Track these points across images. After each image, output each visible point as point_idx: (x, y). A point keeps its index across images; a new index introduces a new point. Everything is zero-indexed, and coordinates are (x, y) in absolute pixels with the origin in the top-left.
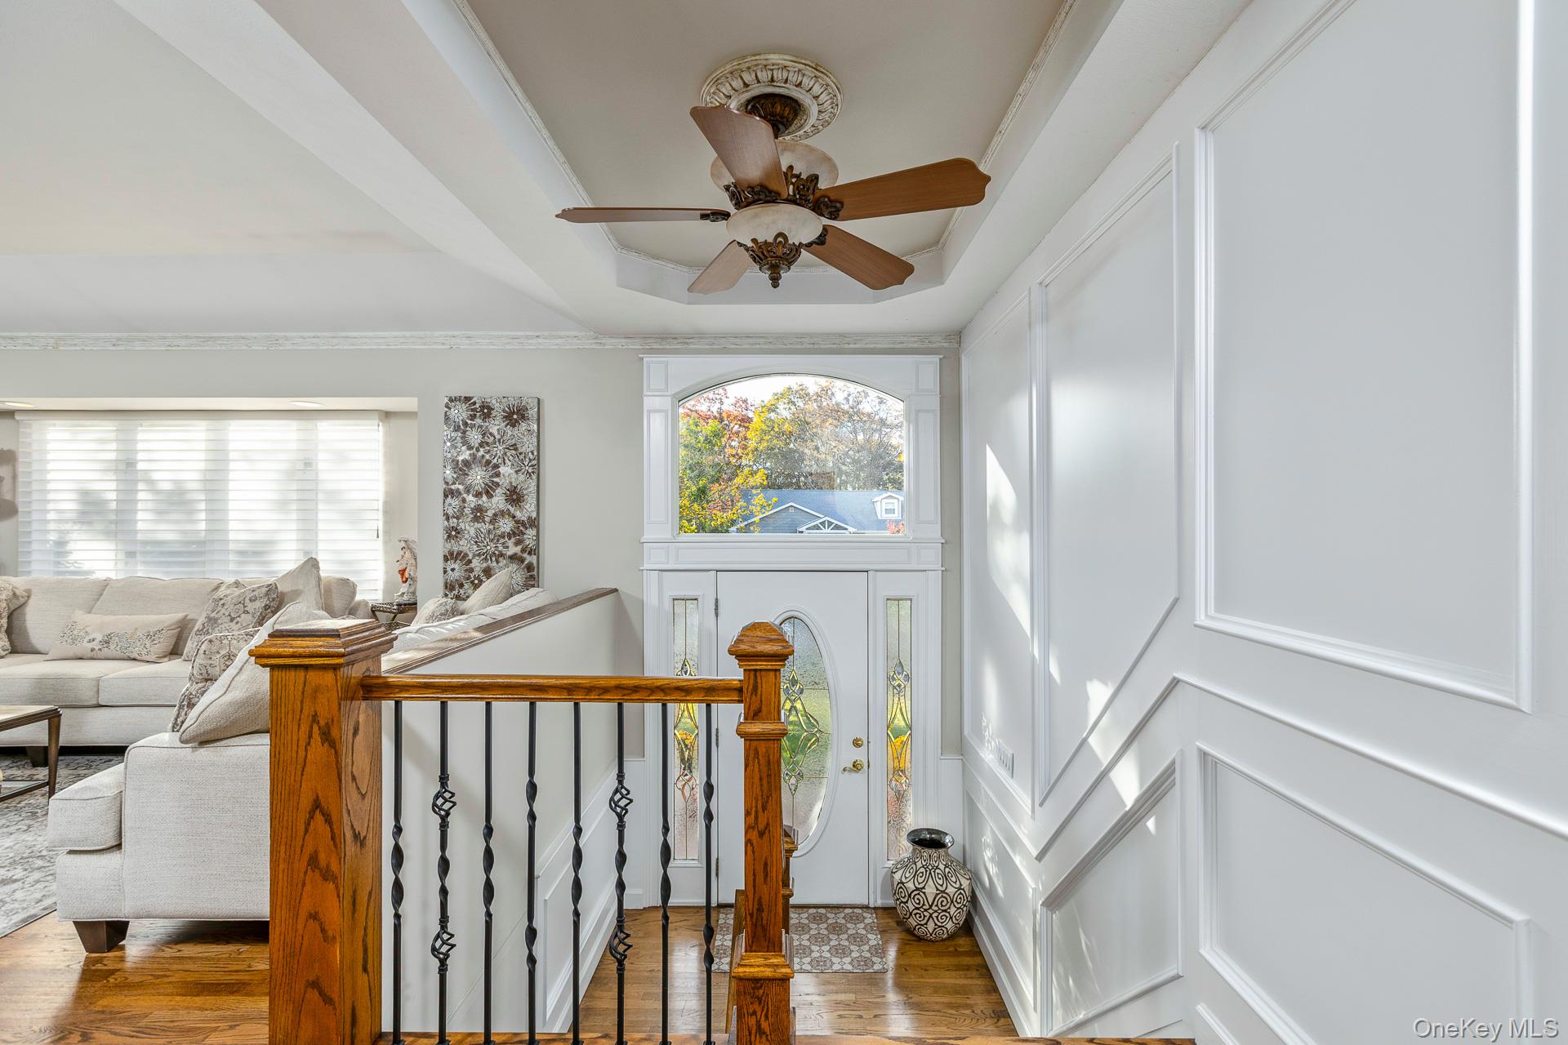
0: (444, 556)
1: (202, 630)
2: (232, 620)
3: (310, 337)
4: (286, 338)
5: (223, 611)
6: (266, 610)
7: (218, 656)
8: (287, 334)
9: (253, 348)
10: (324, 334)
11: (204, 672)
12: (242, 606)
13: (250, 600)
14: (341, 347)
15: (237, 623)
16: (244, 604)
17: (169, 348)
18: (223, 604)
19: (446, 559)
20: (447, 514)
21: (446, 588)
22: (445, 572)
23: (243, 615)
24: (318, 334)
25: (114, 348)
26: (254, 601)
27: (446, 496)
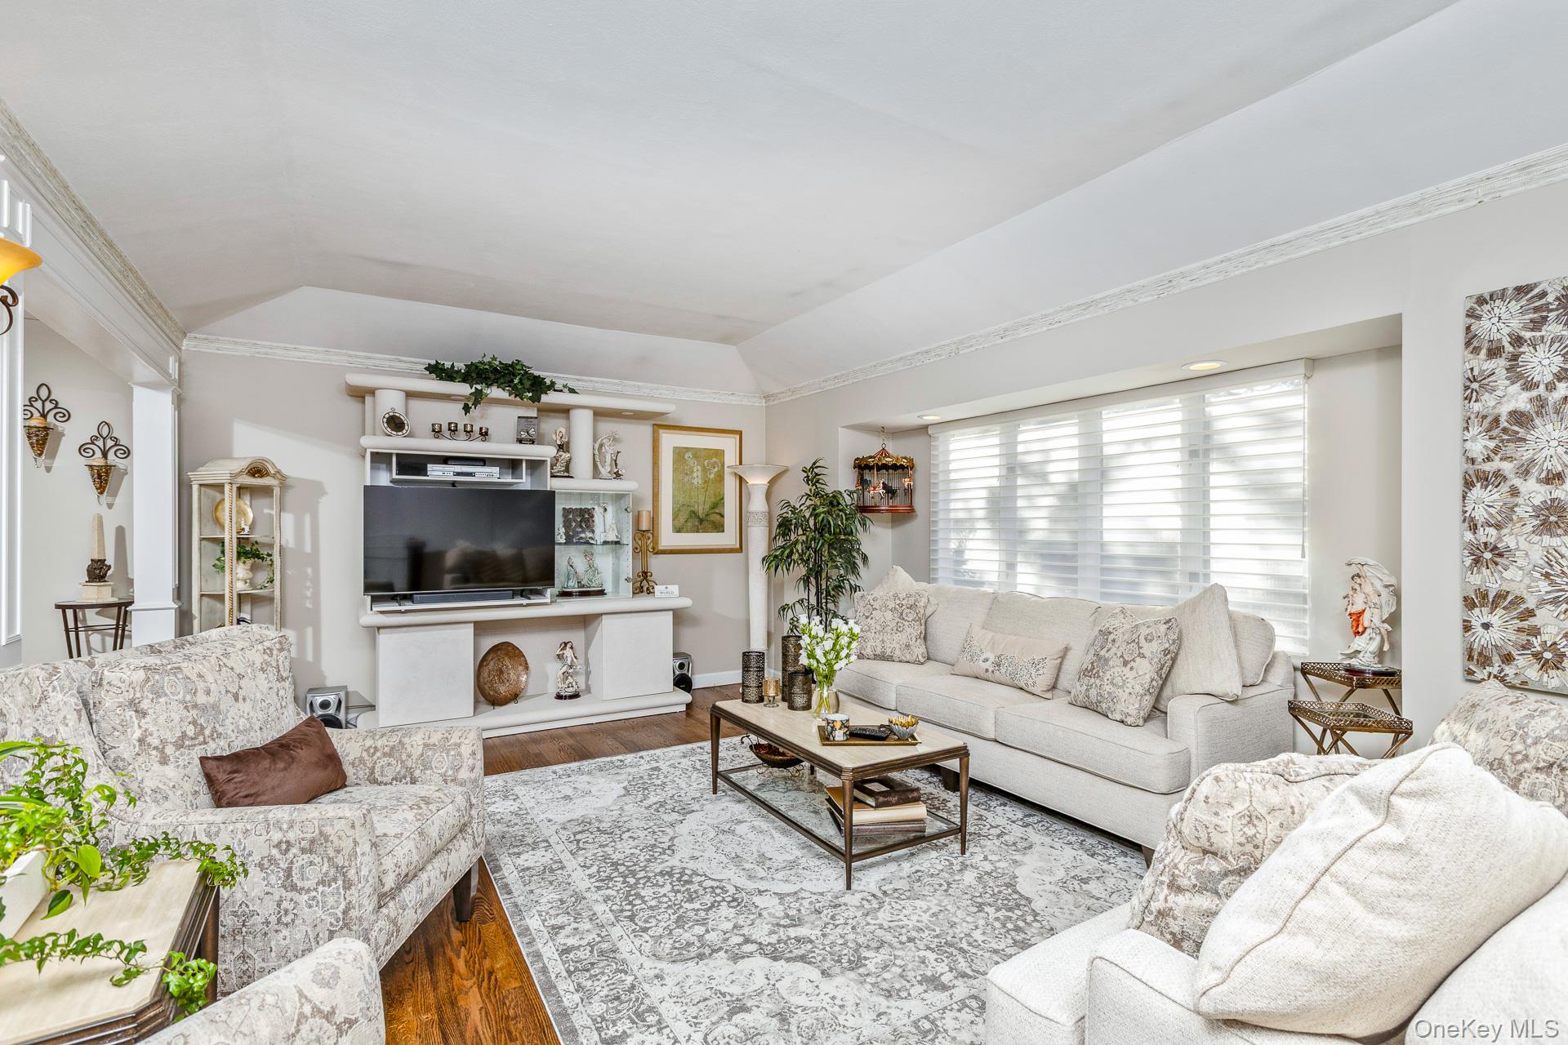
0: (1465, 599)
1: (1092, 670)
2: (1125, 663)
3: (1216, 263)
4: (1183, 275)
5: (1114, 650)
6: (1166, 655)
7: (1231, 812)
8: (1183, 269)
9: (1140, 300)
10: (1236, 252)
11: (1203, 835)
12: (1136, 646)
13: (1146, 639)
14: (1261, 265)
15: (1132, 669)
16: (1138, 643)
17: (1051, 327)
18: (1114, 641)
19: (1469, 604)
20: (1472, 519)
21: (1470, 658)
22: (1467, 627)
23: (1138, 659)
24: (1228, 255)
25: (1001, 341)
26: (1151, 641)
27: (1468, 485)
